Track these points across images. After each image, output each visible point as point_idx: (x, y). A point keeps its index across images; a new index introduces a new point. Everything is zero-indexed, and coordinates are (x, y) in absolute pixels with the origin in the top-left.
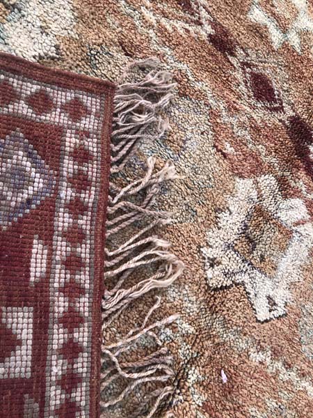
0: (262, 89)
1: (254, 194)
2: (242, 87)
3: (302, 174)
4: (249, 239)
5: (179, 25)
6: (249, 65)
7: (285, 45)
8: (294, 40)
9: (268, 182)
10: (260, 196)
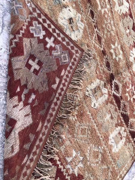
0: (108, 65)
1: (99, 83)
2: (104, 62)
3: (109, 85)
4: (95, 91)
5: (98, 46)
6: (107, 59)
7: (115, 59)
8: (117, 59)
9: (102, 83)
10: (100, 84)
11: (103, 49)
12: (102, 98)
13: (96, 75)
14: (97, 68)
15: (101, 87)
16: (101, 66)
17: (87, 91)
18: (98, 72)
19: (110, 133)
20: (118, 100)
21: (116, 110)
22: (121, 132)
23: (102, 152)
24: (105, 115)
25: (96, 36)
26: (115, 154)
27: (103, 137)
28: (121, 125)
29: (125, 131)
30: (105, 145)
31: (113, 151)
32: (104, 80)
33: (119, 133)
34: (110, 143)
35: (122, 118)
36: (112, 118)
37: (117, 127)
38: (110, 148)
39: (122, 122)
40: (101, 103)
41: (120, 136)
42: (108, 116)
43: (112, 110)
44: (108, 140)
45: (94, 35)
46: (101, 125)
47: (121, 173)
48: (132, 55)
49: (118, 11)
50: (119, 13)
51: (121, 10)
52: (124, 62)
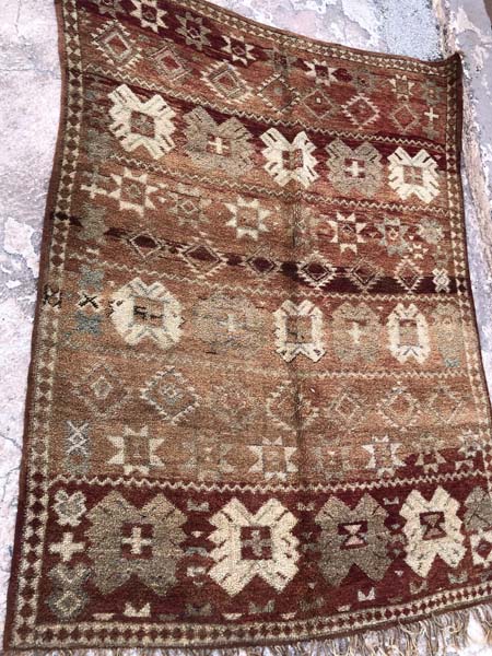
11: (225, 260)
12: (313, 326)
13: (265, 311)
14: (253, 300)
15: (293, 313)
16: (254, 286)
17: (284, 353)
18: (263, 303)
19: (388, 347)
20: (341, 285)
21: (355, 303)
22: (403, 317)
23: (404, 388)
24: (349, 338)
25: (194, 261)
26: (428, 360)
27: (383, 368)
28: (390, 307)
29: (406, 305)
30: (399, 373)
31: (421, 360)
32: (285, 298)
33: (402, 323)
34: (402, 359)
35: (378, 296)
36: (362, 324)
37: (388, 321)
38: (412, 364)
39: (386, 302)
40: (322, 335)
41: (408, 325)
42: (356, 332)
43: (350, 315)
44: (395, 359)
45: (189, 265)
46: (361, 360)
47: (470, 367)
48: (274, 170)
49: (162, 149)
50: (168, 149)
51: (164, 137)
52: (277, 209)
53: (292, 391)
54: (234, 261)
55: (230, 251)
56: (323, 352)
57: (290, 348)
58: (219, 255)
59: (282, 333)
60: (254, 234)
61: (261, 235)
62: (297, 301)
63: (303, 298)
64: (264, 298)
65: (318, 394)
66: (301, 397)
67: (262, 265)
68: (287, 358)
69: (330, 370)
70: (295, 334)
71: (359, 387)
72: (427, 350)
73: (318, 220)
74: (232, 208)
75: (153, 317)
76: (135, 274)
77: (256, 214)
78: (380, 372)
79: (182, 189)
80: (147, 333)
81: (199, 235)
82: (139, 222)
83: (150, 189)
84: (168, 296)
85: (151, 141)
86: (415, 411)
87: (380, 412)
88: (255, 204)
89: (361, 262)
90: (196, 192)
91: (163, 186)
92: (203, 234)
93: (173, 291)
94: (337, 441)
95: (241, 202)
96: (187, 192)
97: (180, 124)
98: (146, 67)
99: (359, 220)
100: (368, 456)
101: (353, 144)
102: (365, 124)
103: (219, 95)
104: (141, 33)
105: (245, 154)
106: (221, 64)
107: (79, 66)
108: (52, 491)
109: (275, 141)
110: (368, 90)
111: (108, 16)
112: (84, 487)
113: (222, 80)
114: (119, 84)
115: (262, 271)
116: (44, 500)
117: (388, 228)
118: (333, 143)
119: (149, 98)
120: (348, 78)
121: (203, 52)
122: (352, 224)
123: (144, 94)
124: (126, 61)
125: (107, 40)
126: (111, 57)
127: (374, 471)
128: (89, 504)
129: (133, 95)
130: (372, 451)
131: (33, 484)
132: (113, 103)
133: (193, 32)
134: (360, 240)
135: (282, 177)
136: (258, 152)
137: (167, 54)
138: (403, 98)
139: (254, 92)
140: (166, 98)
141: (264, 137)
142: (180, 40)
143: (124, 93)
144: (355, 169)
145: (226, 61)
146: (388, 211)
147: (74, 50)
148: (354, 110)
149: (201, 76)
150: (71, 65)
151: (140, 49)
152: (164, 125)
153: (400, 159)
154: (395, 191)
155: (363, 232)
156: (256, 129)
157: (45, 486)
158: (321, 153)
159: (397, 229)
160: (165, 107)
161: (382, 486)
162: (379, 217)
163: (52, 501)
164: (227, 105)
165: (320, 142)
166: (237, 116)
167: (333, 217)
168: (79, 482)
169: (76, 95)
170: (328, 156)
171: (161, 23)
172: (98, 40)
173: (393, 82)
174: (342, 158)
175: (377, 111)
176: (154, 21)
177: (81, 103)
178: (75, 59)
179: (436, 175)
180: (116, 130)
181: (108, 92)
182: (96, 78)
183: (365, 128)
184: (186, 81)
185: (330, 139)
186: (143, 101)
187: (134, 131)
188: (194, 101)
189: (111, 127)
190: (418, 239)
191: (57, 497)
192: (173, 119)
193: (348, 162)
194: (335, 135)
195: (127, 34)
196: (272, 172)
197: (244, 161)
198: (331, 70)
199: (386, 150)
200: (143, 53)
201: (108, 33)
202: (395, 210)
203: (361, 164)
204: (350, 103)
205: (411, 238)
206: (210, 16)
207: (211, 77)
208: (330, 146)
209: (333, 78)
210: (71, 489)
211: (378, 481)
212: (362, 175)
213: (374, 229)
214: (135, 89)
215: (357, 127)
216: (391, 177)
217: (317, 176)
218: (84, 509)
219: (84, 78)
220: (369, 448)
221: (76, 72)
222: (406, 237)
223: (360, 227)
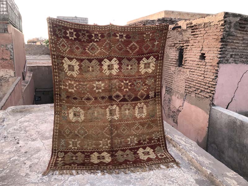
1: (109, 109)
3: (113, 102)
5: (91, 102)
6: (100, 97)
11: (94, 99)
12: (116, 111)
13: (104, 109)
14: (101, 107)
15: (111, 109)
16: (101, 104)
17: (108, 119)
18: (103, 108)
19: (135, 114)
20: (124, 100)
21: (127, 104)
22: (140, 106)
23: (139, 124)
24: (125, 113)
25: (86, 101)
26: (146, 117)
27: (133, 120)
28: (136, 104)
29: (141, 103)
30: (137, 121)
31: (144, 117)
32: (109, 105)
33: (139, 108)
34: (138, 117)
35: (133, 102)
36: (129, 109)
37: (135, 108)
38: (141, 118)
39: (135, 103)
40: (118, 113)
41: (141, 108)
42: (127, 112)
43: (126, 108)
44: (137, 118)
45: (85, 102)
46: (128, 118)
47: (158, 116)
48: (105, 71)
49: (76, 74)
50: (78, 74)
51: (77, 71)
52: (106, 82)
53: (110, 127)
54: (96, 98)
55: (95, 96)
56: (119, 117)
57: (110, 117)
58: (92, 98)
59: (108, 114)
60: (100, 90)
61: (102, 90)
62: (112, 105)
63: (114, 104)
64: (104, 106)
65: (117, 127)
66: (112, 129)
67: (103, 98)
68: (109, 120)
69: (120, 122)
70: (112, 114)
71: (127, 125)
72: (146, 114)
73: (118, 83)
74: (95, 85)
75: (78, 115)
76: (73, 106)
77: (101, 85)
78: (133, 121)
79: (82, 83)
80: (77, 119)
81: (87, 94)
82: (73, 94)
83: (75, 85)
84: (81, 110)
85: (73, 72)
86: (141, 130)
87: (132, 131)
88: (100, 82)
89: (129, 94)
90: (85, 83)
91: (77, 84)
92: (88, 94)
93: (82, 109)
94: (121, 138)
95: (97, 83)
96: (83, 84)
97: (80, 66)
98: (71, 52)
99: (129, 82)
100: (129, 141)
101: (129, 60)
102: (134, 52)
103: (91, 54)
104: (70, 41)
105: (98, 70)
106: (91, 44)
107: (55, 53)
108: (58, 152)
109: (106, 62)
110: (136, 40)
111: (61, 37)
112: (64, 152)
113: (91, 49)
114: (64, 57)
115: (103, 99)
116: (56, 154)
117: (137, 83)
118: (124, 60)
119: (72, 60)
120: (130, 37)
121: (86, 42)
122: (127, 84)
123: (71, 59)
124: (66, 50)
125: (61, 45)
126: (62, 50)
127: (130, 144)
128: (65, 154)
129: (68, 60)
130: (129, 140)
131: (54, 151)
132: (64, 63)
133: (84, 37)
134: (129, 87)
135: (107, 73)
136: (101, 67)
137: (77, 46)
138: (147, 40)
139: (101, 49)
140: (76, 59)
141: (103, 63)
142: (80, 40)
143: (66, 60)
144: (129, 67)
145: (93, 42)
146: (138, 78)
147: (53, 49)
148: (131, 48)
149: (86, 49)
150: (53, 53)
151: (69, 46)
152: (77, 68)
153: (144, 61)
154: (141, 72)
155: (130, 85)
156: (100, 61)
157: (56, 152)
158: (120, 64)
159: (140, 83)
160: (76, 62)
161: (132, 148)
162: (135, 81)
163: (58, 154)
164: (92, 56)
165: (120, 60)
166: (95, 59)
167: (123, 82)
168: (63, 151)
169: (55, 62)
170: (122, 64)
171: (75, 37)
172: (59, 45)
173: (145, 35)
174: (126, 64)
175: (138, 47)
176: (73, 37)
177: (56, 64)
178: (54, 51)
179: (155, 63)
180: (65, 70)
181: (62, 60)
182: (60, 56)
183: (134, 53)
184: (82, 53)
185: (123, 59)
186: (71, 62)
187: (69, 70)
188: (84, 58)
189: (64, 70)
190: (146, 85)
191: (59, 153)
192: (78, 65)
193: (128, 66)
194: (125, 57)
195: (66, 42)
196: (105, 72)
197: (97, 71)
198: (124, 35)
199: (139, 60)
200: (70, 47)
201: (61, 42)
202: (140, 78)
203: (131, 66)
204: (129, 46)
205: (144, 85)
206: (89, 29)
207: (88, 50)
208: (123, 61)
209: (125, 38)
210: (61, 152)
211: (131, 147)
212: (131, 69)
213: (133, 84)
214: (69, 58)
215: (131, 53)
216: (140, 68)
217: (119, 70)
218: (64, 155)
219: (57, 57)
220: (129, 139)
221: (54, 55)
222: (142, 85)
223: (130, 84)
